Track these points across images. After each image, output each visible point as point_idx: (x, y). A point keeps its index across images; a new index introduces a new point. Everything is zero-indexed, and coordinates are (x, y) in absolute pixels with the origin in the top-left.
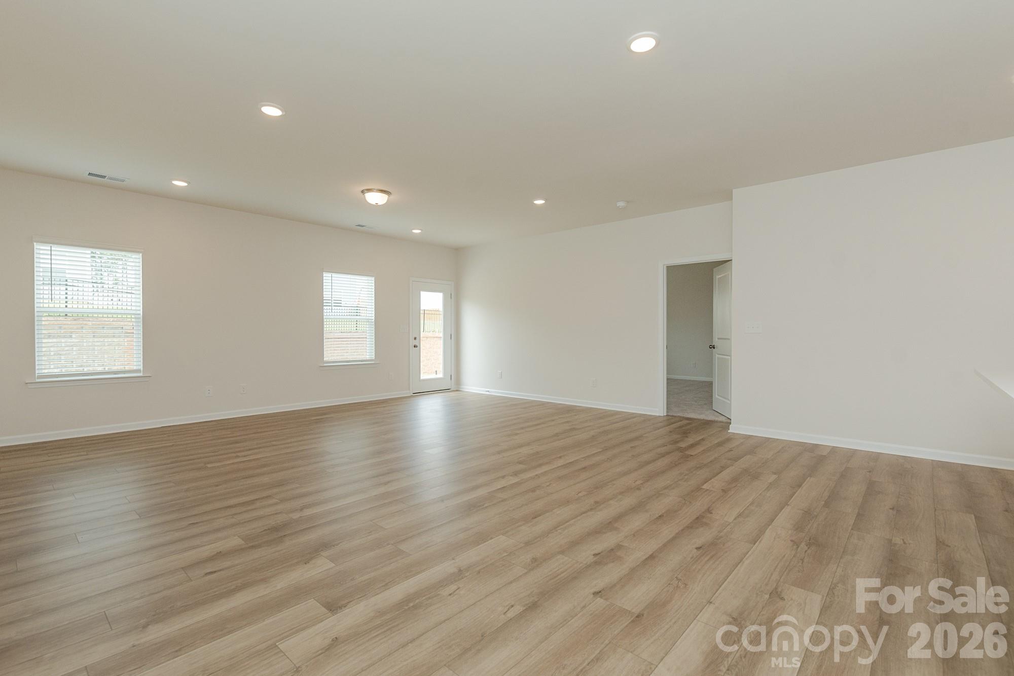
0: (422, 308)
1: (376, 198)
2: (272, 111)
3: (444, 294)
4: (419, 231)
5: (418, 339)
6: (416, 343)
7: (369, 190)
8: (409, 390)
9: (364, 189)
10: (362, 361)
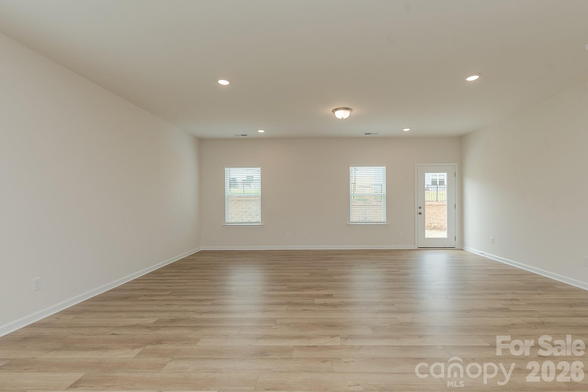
0: (426, 184)
1: (342, 114)
2: (224, 82)
3: (447, 174)
4: (409, 129)
5: (422, 208)
6: (420, 211)
7: (336, 109)
8: (415, 244)
9: (333, 110)
10: (377, 222)
